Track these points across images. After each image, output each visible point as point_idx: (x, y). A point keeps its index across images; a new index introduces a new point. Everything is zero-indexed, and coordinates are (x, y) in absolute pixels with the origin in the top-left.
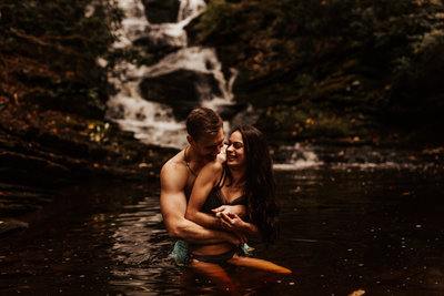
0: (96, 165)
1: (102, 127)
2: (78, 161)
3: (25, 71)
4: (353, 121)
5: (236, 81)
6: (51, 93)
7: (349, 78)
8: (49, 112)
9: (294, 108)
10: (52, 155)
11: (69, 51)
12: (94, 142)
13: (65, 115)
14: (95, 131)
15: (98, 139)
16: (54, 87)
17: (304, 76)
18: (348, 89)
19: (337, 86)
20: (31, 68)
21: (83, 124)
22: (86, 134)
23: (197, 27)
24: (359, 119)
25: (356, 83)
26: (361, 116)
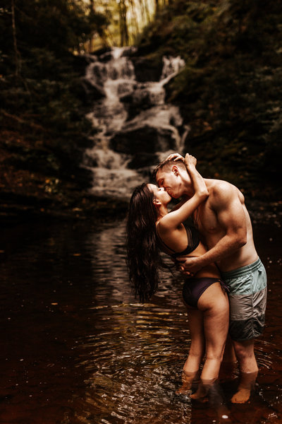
0: (42, 210)
1: (54, 182)
2: (25, 208)
3: (7, 142)
4: (241, 177)
5: (188, 135)
6: (22, 158)
7: (241, 144)
8: (20, 171)
9: (210, 164)
10: (5, 206)
11: (38, 126)
12: (47, 193)
13: (30, 173)
14: (49, 185)
15: (50, 190)
16: (25, 154)
17: (221, 139)
18: (240, 153)
19: (234, 150)
20: (12, 139)
21: (42, 180)
22: (42, 187)
23: (171, 86)
24: (245, 176)
25: (245, 149)
26: (247, 174)
